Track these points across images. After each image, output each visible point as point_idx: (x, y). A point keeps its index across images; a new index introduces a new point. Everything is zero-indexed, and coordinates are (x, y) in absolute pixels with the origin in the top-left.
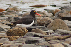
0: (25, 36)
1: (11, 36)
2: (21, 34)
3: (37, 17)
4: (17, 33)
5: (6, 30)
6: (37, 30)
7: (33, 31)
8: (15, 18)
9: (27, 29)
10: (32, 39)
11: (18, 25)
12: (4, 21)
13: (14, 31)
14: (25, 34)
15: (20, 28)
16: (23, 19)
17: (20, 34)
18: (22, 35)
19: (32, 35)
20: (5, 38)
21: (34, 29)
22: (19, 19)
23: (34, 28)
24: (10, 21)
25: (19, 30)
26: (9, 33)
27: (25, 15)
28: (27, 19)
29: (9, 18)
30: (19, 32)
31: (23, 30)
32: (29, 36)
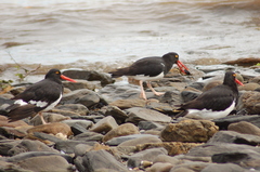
0: (211, 142)
1: (174, 143)
2: (200, 136)
3: (243, 92)
4: (190, 134)
5: (160, 126)
6: (242, 126)
7: (233, 129)
8: (185, 95)
9: (217, 124)
10: (230, 150)
11: (191, 112)
12: (156, 103)
13: (181, 128)
14: (209, 137)
15: (197, 122)
16: (205, 97)
17: (198, 136)
18: (202, 139)
19: (229, 139)
20: (156, 147)
21: (234, 124)
22: (195, 96)
23: (235, 122)
24: (170, 103)
25: (193, 125)
26: (168, 135)
27: (210, 86)
28: (217, 96)
29: (168, 95)
30: (196, 132)
31: (204, 125)
32: (222, 141)
